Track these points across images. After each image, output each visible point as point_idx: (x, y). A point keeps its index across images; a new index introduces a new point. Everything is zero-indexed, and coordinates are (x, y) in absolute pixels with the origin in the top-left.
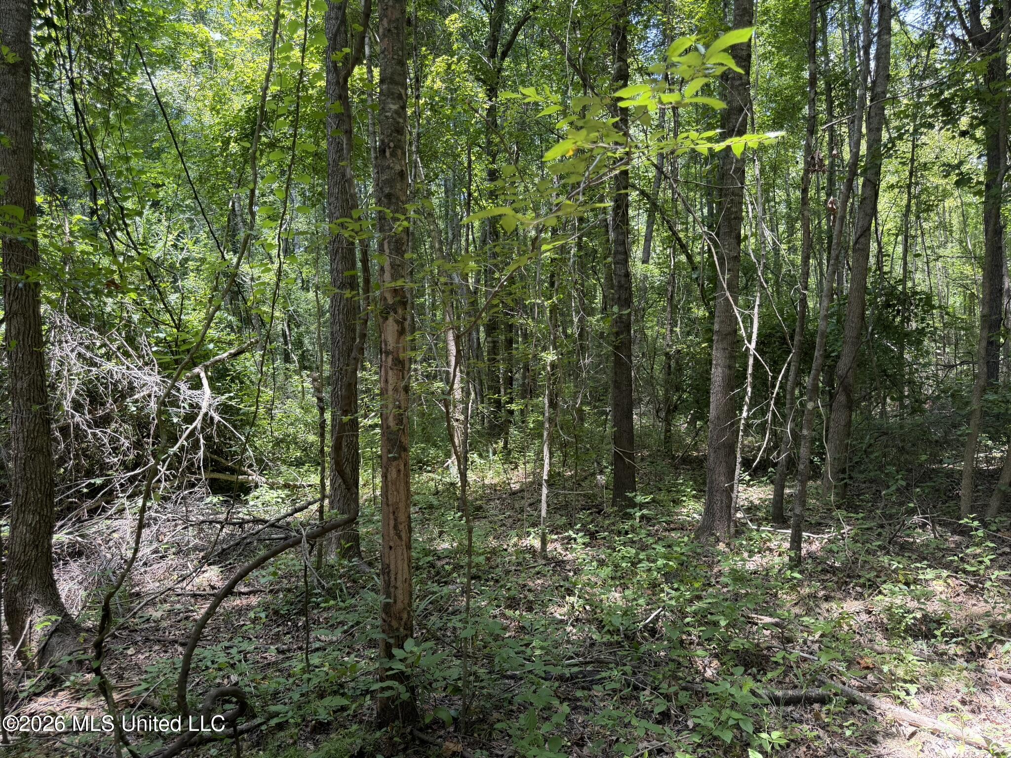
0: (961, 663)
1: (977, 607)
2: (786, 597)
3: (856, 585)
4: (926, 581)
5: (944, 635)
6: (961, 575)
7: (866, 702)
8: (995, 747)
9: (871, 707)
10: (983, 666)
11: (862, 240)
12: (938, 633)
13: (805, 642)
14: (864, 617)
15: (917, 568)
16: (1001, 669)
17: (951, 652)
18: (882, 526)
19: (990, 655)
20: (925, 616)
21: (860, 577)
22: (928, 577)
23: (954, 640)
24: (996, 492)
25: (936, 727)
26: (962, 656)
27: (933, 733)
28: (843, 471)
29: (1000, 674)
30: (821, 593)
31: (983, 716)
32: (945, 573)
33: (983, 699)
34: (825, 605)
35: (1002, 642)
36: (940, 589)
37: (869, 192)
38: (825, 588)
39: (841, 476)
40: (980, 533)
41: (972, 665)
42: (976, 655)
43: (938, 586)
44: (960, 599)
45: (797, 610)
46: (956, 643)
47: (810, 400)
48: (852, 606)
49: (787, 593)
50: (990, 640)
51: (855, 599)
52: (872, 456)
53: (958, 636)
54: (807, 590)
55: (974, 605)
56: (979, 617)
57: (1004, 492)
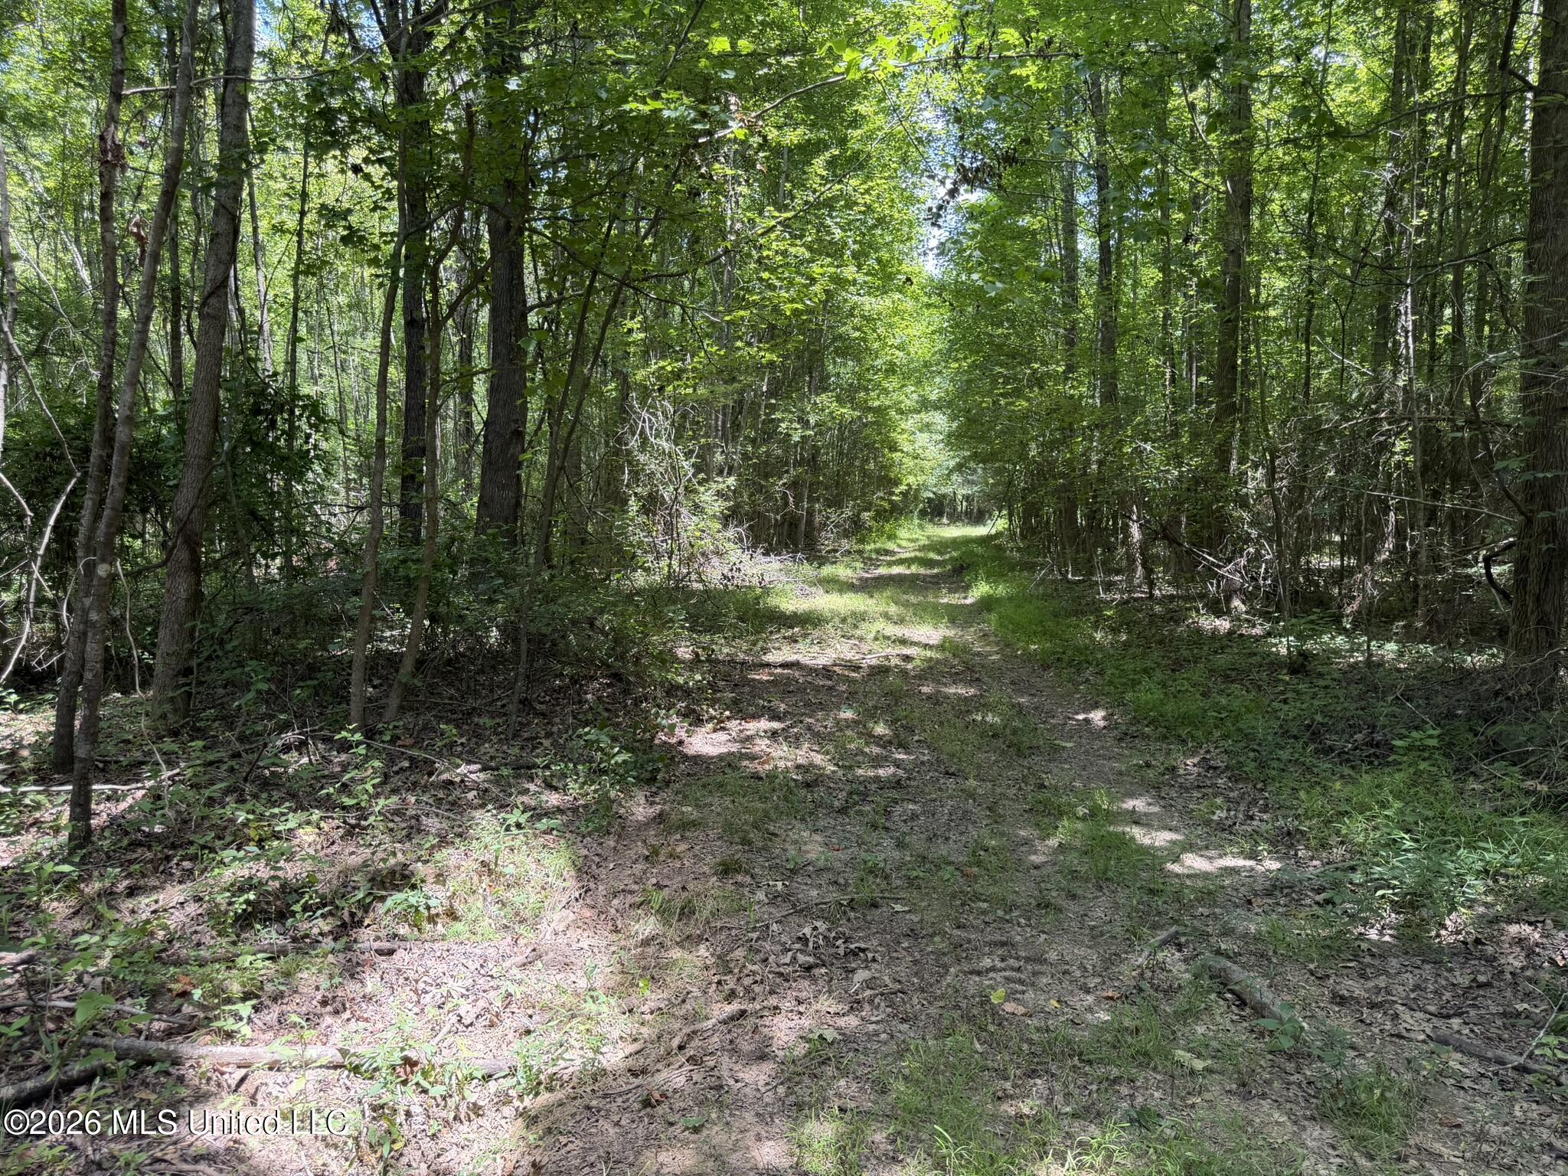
0: (328, 943)
1: (354, 855)
2: (57, 907)
3: (183, 858)
4: (290, 830)
5: (305, 908)
6: (338, 811)
7: (169, 1054)
8: (353, 1059)
9: (176, 1062)
10: (355, 941)
11: (212, 301)
12: (297, 908)
13: (79, 980)
14: (192, 909)
15: (274, 816)
16: (378, 938)
17: (315, 931)
18: (236, 755)
19: (367, 922)
20: (283, 886)
21: (191, 843)
22: (291, 825)
23: (319, 912)
24: (396, 686)
25: (276, 1057)
26: (331, 932)
27: (271, 1069)
28: (187, 672)
29: (377, 945)
30: (122, 886)
31: (347, 1015)
32: (317, 814)
33: (352, 988)
34: (130, 904)
35: (383, 899)
36: (310, 839)
37: (223, 226)
38: (129, 876)
39: (182, 680)
40: (362, 750)
41: (340, 945)
42: (346, 928)
43: (307, 836)
44: (335, 848)
45: (76, 924)
46: (323, 916)
47: (103, 561)
48: (173, 894)
49: (59, 899)
50: (368, 900)
51: (180, 882)
52: (229, 647)
53: (325, 905)
54: (97, 885)
55: (353, 853)
56: (357, 870)
57: (405, 685)
